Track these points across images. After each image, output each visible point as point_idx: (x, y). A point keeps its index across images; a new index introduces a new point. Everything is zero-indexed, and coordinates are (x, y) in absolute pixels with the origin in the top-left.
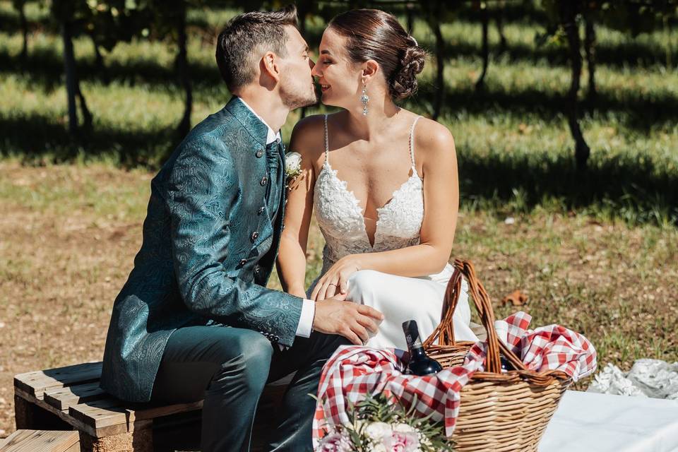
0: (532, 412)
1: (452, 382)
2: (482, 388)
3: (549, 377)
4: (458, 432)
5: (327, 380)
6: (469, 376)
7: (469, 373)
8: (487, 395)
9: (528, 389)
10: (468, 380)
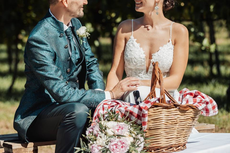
0: (181, 122)
1: (144, 106)
2: (158, 109)
3: (187, 107)
4: (149, 129)
5: (97, 111)
6: (151, 104)
7: (151, 103)
8: (160, 113)
9: (178, 111)
10: (151, 106)
